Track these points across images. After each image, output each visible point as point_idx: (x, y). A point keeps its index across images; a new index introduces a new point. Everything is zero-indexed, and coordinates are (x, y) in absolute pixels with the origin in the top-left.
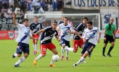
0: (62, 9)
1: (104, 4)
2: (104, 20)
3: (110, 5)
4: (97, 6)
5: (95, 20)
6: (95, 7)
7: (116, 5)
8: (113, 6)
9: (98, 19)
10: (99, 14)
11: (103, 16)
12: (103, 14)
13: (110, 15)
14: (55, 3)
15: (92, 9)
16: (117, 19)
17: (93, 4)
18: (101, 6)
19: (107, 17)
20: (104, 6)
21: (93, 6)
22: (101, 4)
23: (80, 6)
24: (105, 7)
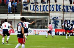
1: (53, 9)
2: (52, 21)
3: (57, 11)
4: (47, 11)
5: (46, 21)
7: (62, 11)
8: (59, 11)
10: (49, 17)
11: (51, 18)
14: (10, 7)
15: (44, 13)
16: (62, 20)
17: (44, 9)
18: (50, 11)
19: (55, 19)
20: (53, 11)
21: (44, 11)
22: (50, 9)
23: (34, 10)
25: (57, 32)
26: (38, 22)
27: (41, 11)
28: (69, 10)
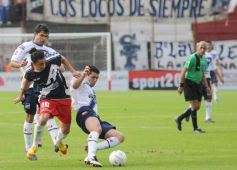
0: (22, 23)
1: (119, 10)
2: (119, 48)
3: (132, 14)
4: (103, 16)
5: (99, 47)
6: (98, 18)
7: (147, 14)
8: (140, 15)
9: (105, 45)
10: (108, 34)
11: (116, 39)
12: (117, 34)
13: (134, 37)
15: (93, 23)
16: (149, 45)
17: (93, 11)
18: (111, 15)
19: (127, 40)
20: (120, 14)
21: (94, 15)
22: (111, 11)
23: (64, 15)
24: (121, 18)
25: (135, 81)
26: (75, 51)
27: (83, 16)
28: (167, 12)
